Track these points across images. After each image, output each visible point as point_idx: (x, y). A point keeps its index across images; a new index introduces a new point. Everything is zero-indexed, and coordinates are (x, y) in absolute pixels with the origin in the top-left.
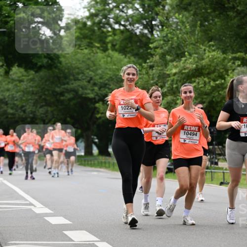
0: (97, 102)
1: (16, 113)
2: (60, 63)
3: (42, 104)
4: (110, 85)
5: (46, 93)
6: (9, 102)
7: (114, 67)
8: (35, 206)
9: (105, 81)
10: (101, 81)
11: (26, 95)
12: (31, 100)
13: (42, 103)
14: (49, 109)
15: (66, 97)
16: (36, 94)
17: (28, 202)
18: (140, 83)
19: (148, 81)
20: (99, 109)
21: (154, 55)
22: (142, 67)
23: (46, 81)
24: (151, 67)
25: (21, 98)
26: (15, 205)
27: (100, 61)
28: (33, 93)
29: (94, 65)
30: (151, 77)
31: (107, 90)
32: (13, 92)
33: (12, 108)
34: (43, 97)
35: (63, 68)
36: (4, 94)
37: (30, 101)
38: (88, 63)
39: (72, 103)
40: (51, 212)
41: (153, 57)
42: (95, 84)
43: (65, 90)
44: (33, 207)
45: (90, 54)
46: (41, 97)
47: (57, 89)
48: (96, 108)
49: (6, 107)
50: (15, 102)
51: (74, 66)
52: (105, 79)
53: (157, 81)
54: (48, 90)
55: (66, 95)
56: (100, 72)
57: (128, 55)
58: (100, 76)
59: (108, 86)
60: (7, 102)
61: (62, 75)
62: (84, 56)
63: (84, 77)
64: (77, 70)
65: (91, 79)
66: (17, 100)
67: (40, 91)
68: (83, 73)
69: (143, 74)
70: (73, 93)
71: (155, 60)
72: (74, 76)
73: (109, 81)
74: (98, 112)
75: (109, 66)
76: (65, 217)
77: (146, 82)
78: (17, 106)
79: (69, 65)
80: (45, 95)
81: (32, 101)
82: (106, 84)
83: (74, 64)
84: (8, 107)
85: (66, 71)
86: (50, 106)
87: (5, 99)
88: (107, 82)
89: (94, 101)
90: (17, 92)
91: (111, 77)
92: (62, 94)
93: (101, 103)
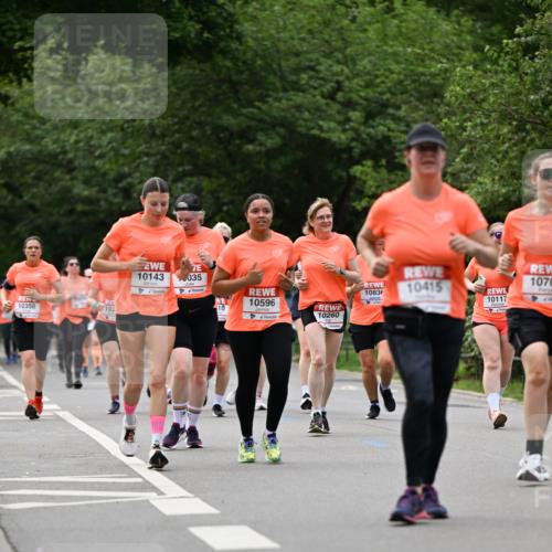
0: (358, 162)
1: (101, 195)
2: (239, 38)
3: (180, 169)
4: (399, 108)
5: (195, 133)
6: (76, 163)
7: (409, 50)
8: (161, 493)
9: (381, 93)
10: (370, 93)
11: (130, 141)
12: (147, 155)
13: (181, 164)
14: (205, 183)
15: (261, 144)
16: (163, 136)
17: (139, 480)
18: (492, 99)
19: (519, 93)
20: (365, 182)
21: (537, 10)
22: (502, 49)
23: (194, 97)
24: (530, 50)
25: (116, 151)
26: (99, 490)
27: (365, 31)
28: (153, 135)
29: (347, 43)
30: (528, 79)
31: (389, 122)
32: (90, 132)
33: (87, 182)
34: (185, 146)
35: (249, 55)
36: (62, 136)
37: (145, 159)
38: (327, 37)
39: (277, 165)
40: (212, 510)
41: (535, 18)
42: (349, 104)
43: (253, 123)
44: (154, 495)
45: (333, 8)
46: (177, 145)
47: (229, 121)
48: (352, 179)
49: (68, 177)
50: (97, 163)
51: (282, 46)
52: (382, 88)
53: (549, 93)
54: (201, 124)
55: (261, 137)
56: (365, 64)
57: (456, 12)
58: (367, 77)
59: (391, 111)
60: (70, 162)
61: (245, 76)
62: (313, 16)
63: (315, 83)
64: (293, 61)
65: (339, 87)
66: (101, 156)
67: (177, 127)
68: (312, 68)
69: (504, 72)
70: (282, 131)
71: (542, 28)
72: (282, 78)
73: (393, 94)
74: (360, 194)
75: (392, 46)
76: (256, 526)
77: (512, 94)
78: (104, 175)
79: (268, 43)
80: (192, 138)
81: (152, 161)
82: (386, 105)
83: (285, 42)
84: (72, 179)
85: (259, 62)
86: (209, 176)
87: (65, 152)
88: (388, 95)
89: (346, 156)
90: (103, 132)
91: (400, 82)
92: (246, 135)
93: (369, 163)
